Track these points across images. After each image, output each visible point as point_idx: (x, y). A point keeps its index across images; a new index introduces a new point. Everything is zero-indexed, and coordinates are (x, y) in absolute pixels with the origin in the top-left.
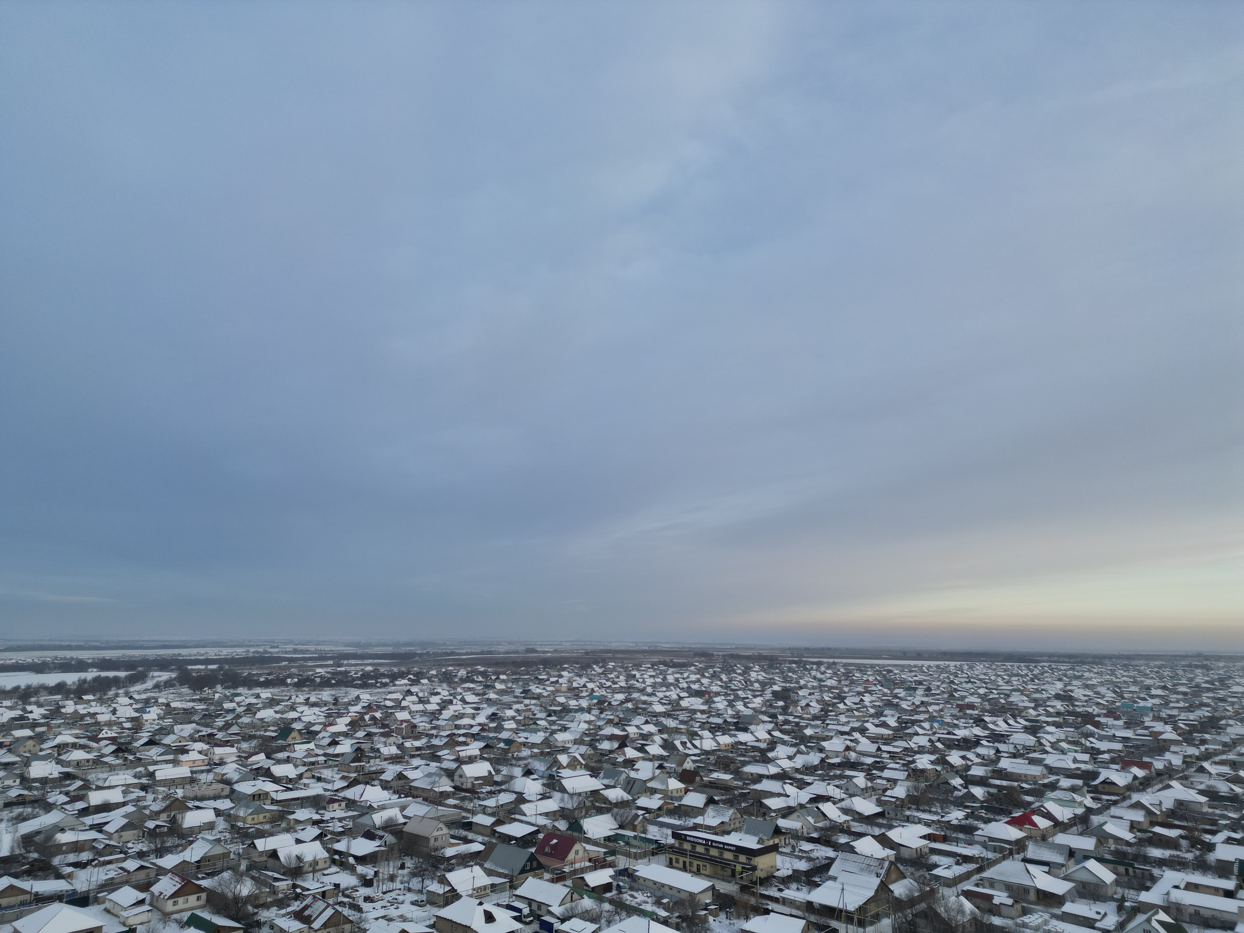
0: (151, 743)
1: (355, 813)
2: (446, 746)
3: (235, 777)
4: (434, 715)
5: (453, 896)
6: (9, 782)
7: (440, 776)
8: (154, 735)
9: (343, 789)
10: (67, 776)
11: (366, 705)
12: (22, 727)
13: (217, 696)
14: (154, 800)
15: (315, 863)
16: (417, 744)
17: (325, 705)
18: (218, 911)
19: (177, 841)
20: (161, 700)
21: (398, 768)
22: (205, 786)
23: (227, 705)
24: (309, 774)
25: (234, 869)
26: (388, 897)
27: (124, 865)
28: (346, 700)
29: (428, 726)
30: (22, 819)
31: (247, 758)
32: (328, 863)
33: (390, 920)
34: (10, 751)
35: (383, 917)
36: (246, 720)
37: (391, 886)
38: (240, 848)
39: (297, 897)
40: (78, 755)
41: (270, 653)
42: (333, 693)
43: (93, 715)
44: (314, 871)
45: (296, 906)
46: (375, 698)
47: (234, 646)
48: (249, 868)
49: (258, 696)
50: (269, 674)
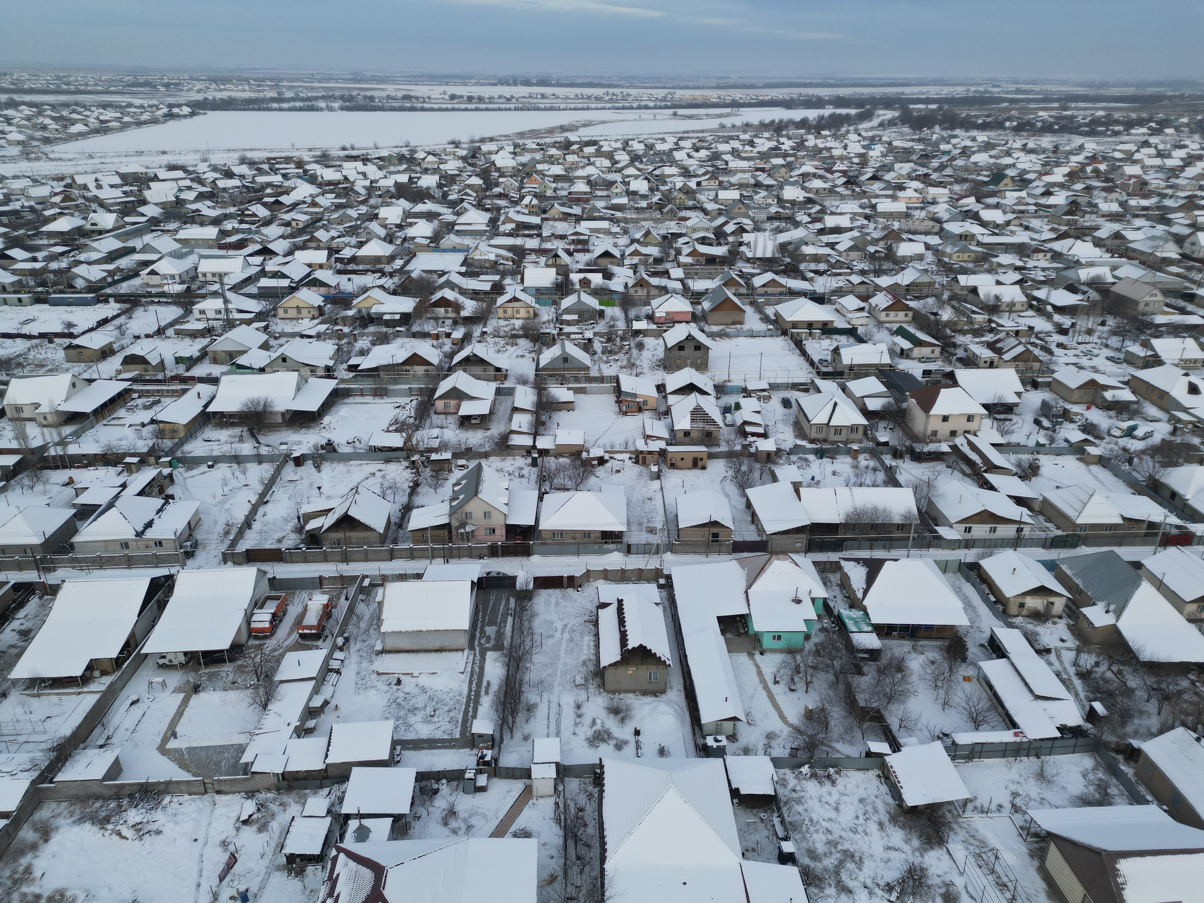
0: (874, 178)
1: (1060, 265)
2: (1181, 208)
3: (945, 216)
4: (1174, 172)
5: (1155, 361)
6: (770, 201)
7: (1166, 241)
8: (877, 171)
9: (1051, 240)
10: (809, 201)
11: (1090, 155)
12: (777, 156)
13: (935, 137)
14: (875, 229)
15: (1012, 304)
16: (1145, 203)
17: (1044, 152)
18: (921, 329)
19: (891, 266)
20: (885, 139)
21: (1116, 227)
22: (918, 222)
23: (944, 147)
24: (1017, 222)
25: (938, 297)
26: (1082, 347)
27: (849, 278)
28: (1068, 148)
29: (1163, 184)
30: (779, 231)
31: (958, 200)
32: (1026, 306)
33: (1081, 368)
34: (769, 175)
35: (1073, 364)
36: (960, 162)
37: (1087, 338)
38: (945, 280)
39: (992, 330)
40: (817, 184)
41: (991, 92)
42: (1054, 139)
43: (829, 149)
44: (1010, 312)
45: (989, 337)
46: (1102, 148)
47: (955, 85)
48: (951, 299)
49: (974, 139)
50: (988, 116)
